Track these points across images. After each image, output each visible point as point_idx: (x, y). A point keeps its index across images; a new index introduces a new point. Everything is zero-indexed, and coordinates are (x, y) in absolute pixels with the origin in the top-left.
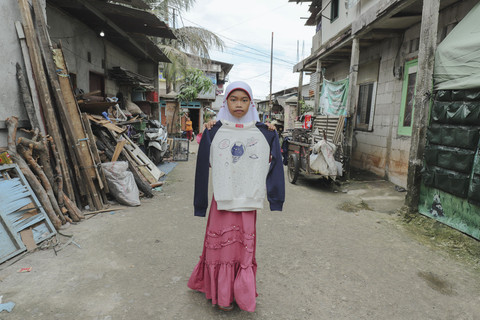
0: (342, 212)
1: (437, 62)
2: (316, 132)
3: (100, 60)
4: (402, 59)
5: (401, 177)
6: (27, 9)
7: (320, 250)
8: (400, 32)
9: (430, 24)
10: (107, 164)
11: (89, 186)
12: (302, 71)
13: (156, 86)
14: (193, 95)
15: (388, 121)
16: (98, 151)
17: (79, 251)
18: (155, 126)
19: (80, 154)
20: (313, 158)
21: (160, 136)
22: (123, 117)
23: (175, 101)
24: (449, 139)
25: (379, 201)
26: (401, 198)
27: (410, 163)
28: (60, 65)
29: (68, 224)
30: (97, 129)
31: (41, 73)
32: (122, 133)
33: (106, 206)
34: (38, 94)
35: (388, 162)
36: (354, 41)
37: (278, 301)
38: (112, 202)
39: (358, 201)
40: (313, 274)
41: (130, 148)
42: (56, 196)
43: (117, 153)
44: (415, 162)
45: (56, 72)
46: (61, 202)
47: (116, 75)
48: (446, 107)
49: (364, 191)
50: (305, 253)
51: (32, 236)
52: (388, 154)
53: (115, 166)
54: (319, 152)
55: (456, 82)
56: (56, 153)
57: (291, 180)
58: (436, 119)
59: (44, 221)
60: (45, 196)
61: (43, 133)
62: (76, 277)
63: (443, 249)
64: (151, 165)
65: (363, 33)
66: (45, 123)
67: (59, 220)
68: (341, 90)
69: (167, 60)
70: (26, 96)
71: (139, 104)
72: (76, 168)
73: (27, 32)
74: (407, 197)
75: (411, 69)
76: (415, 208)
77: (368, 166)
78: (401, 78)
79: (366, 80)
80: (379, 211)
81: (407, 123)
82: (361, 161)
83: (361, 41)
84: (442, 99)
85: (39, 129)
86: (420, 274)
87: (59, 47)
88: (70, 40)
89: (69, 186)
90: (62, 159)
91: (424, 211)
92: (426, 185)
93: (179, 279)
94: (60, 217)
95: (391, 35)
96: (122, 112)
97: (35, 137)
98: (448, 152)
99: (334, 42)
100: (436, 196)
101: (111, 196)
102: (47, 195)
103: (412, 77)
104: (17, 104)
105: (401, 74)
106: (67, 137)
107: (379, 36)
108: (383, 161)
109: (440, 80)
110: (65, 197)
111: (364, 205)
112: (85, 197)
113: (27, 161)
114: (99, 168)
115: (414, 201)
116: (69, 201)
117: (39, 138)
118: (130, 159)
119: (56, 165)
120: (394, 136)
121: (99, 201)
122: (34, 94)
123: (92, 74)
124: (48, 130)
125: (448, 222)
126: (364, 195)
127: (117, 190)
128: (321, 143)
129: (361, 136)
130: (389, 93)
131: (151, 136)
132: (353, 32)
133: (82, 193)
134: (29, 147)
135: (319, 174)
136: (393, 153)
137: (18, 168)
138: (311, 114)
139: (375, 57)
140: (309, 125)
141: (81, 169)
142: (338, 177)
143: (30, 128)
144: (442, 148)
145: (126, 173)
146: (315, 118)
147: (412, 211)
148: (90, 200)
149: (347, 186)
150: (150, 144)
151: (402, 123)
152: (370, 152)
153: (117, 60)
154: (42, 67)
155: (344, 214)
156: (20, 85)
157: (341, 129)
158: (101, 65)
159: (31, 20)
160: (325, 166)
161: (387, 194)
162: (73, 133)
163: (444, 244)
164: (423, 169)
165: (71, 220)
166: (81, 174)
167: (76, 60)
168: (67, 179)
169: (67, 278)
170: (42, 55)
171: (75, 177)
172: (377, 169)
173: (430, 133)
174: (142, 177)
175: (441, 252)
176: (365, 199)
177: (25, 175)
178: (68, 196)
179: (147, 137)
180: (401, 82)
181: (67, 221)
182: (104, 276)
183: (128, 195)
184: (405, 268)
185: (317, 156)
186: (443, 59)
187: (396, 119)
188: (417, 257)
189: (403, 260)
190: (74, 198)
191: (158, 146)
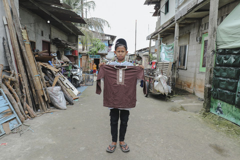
0: (171, 112)
1: (218, 35)
2: (158, 70)
3: (48, 35)
4: (201, 33)
5: (201, 93)
6: (9, 10)
7: (158, 132)
8: (200, 19)
9: (214, 15)
10: (50, 88)
11: (40, 100)
12: (151, 39)
13: (77, 47)
14: (95, 52)
15: (194, 64)
16: (45, 81)
17: (33, 134)
18: (76, 68)
19: (35, 83)
20: (156, 83)
21: (79, 73)
22: (59, 64)
23: (87, 55)
24: (225, 74)
25: (190, 106)
26: (201, 104)
27: (205, 86)
28: (25, 37)
30: (45, 70)
31: (16, 42)
32: (58, 72)
33: (49, 109)
34: (14, 52)
35: (194, 86)
36: (176, 24)
38: (52, 108)
39: (180, 106)
40: (154, 145)
41: (62, 79)
42: (22, 105)
43: (55, 82)
44: (208, 86)
45: (23, 41)
46: (25, 108)
47: (56, 42)
48: (223, 58)
49: (182, 101)
50: (150, 134)
51: (9, 126)
52: (195, 81)
53: (54, 89)
54: (159, 81)
55: (228, 45)
56: (22, 82)
58: (218, 64)
59: (15, 118)
60: (16, 105)
61: (16, 73)
62: (29, 148)
63: (223, 131)
64: (73, 88)
65: (181, 20)
66: (17, 67)
67: (23, 118)
68: (171, 49)
69: (83, 35)
70: (8, 54)
71: (68, 56)
72: (33, 90)
73: (8, 21)
74: (204, 104)
75: (205, 38)
77: (185, 88)
78: (200, 43)
79: (183, 43)
80: (190, 111)
81: (204, 66)
82: (181, 85)
83: (180, 24)
84: (220, 54)
85: (14, 70)
86: (210, 145)
87: (25, 29)
88: (32, 25)
89: (30, 99)
90: (26, 86)
91: (213, 111)
92: (214, 98)
93: (83, 148)
94: (24, 116)
95: (195, 21)
96: (59, 61)
97: (12, 75)
98: (224, 81)
99: (166, 25)
100: (219, 103)
101: (51, 104)
102: (17, 105)
103: (206, 42)
104: (3, 58)
105: (200, 41)
106: (29, 74)
107: (189, 22)
108: (192, 85)
109: (219, 44)
110: (27, 105)
111: (182, 108)
112: (38, 105)
113: (7, 87)
114: (45, 90)
115: (208, 106)
116: (29, 107)
117: (14, 75)
118: (62, 85)
119: (23, 88)
120: (197, 72)
121: (45, 107)
122: (12, 52)
123: (44, 42)
124: (19, 71)
125: (225, 117)
126: (182, 103)
127: (54, 101)
128: (160, 76)
129: (181, 72)
130: (194, 50)
131: (74, 73)
132: (176, 20)
133: (37, 103)
134: (8, 80)
135: (159, 92)
136: (197, 81)
137: (2, 91)
138: (155, 61)
139: (187, 32)
140: (154, 67)
141: (36, 91)
142: (169, 94)
143: (9, 70)
144: (221, 79)
145: (59, 92)
146: (157, 63)
147: (207, 111)
148: (40, 107)
149: (174, 98)
150: (73, 77)
151: (201, 65)
152: (185, 80)
153: (57, 34)
154: (16, 39)
155: (172, 113)
156: (4, 48)
157: (171, 69)
158: (48, 37)
159: (11, 16)
160: (162, 88)
161: (194, 102)
162: (32, 73)
163: (223, 129)
164: (212, 89)
165: (30, 117)
166: (36, 93)
167: (36, 35)
168: (29, 96)
169: (25, 149)
170: (16, 33)
171: (32, 95)
172: (189, 89)
173: (215, 71)
174: (68, 94)
175: (222, 133)
176: (183, 105)
177: (6, 95)
178: (29, 105)
179: (72, 74)
180: (200, 45)
181: (28, 118)
182: (45, 148)
183: (60, 104)
184: (202, 142)
185: (158, 83)
186: (221, 33)
187: (198, 63)
188: (208, 136)
189: (201, 138)
190: (32, 106)
191: (77, 78)
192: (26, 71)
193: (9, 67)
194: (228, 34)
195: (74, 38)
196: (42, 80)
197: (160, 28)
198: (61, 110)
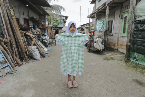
0: (105, 60)
1: (136, 11)
2: (95, 36)
3: (27, 14)
4: (122, 12)
5: (122, 49)
7: (100, 73)
10: (30, 47)
11: (24, 54)
12: (90, 17)
13: (45, 23)
14: (57, 26)
15: (118, 32)
16: (27, 43)
17: (21, 75)
18: (45, 35)
19: (21, 44)
20: (95, 44)
21: (47, 38)
22: (35, 32)
23: (51, 28)
24: (140, 36)
25: (116, 57)
27: (127, 44)
28: (13, 14)
29: (17, 66)
30: (26, 36)
31: (6, 16)
32: (34, 37)
33: (30, 60)
34: (6, 23)
35: (118, 45)
36: (107, 7)
37: (88, 91)
38: (32, 59)
39: (109, 57)
40: (99, 81)
41: (37, 42)
42: (13, 57)
43: (33, 43)
44: (129, 44)
45: (11, 16)
46: (15, 59)
47: (32, 19)
48: (139, 26)
50: (95, 74)
51: (4, 71)
52: (118, 42)
53: (32, 47)
55: (142, 17)
56: (12, 43)
57: (88, 51)
58: (135, 30)
59: (8, 66)
60: (9, 57)
62: (19, 85)
64: (44, 47)
65: (110, 4)
66: (8, 33)
67: (14, 65)
68: (102, 23)
70: (1, 24)
71: (40, 28)
72: (19, 48)
74: (126, 55)
75: (125, 15)
76: (128, 59)
77: (111, 46)
78: (122, 18)
79: (111, 19)
80: (117, 60)
81: (124, 32)
82: (109, 45)
83: (109, 7)
84: (137, 23)
85: (6, 35)
86: (134, 80)
87: (12, 8)
88: (17, 7)
89: (17, 54)
90: (14, 45)
91: (131, 59)
92: (132, 51)
93: (54, 84)
94: (14, 64)
95: (119, 5)
97: (5, 38)
98: (140, 40)
99: (100, 8)
100: (136, 55)
101: (31, 57)
102: (10, 57)
103: (126, 18)
105: (122, 17)
106: (16, 38)
107: (115, 5)
108: (116, 44)
109: (136, 17)
110: (16, 58)
111: (112, 58)
112: (23, 58)
113: (2, 46)
114: (27, 48)
115: (128, 57)
116: (17, 59)
117: (6, 38)
118: (37, 45)
119: (12, 47)
120: (120, 36)
121: (27, 59)
122: (4, 23)
123: (24, 19)
124: (9, 36)
125: (140, 63)
126: (111, 55)
127: (33, 55)
128: (97, 39)
129: (109, 37)
130: (118, 23)
132: (107, 4)
133: (22, 56)
134: (3, 41)
135: (97, 49)
136: (119, 42)
139: (113, 12)
140: (93, 34)
141: (21, 48)
142: (103, 50)
143: (3, 35)
144: (138, 39)
145: (36, 50)
146: (94, 32)
147: (128, 60)
149: (106, 52)
150: (44, 41)
151: (122, 32)
152: (112, 42)
153: (32, 15)
154: (7, 15)
157: (103, 35)
158: (27, 16)
160: (99, 46)
161: (118, 55)
162: (18, 37)
163: (139, 70)
164: (131, 46)
165: (18, 65)
166: (21, 50)
167: (19, 14)
168: (16, 52)
169: (16, 85)
170: (7, 11)
171: (19, 51)
172: (114, 47)
173: (133, 34)
174: (41, 51)
175: (139, 72)
176: (111, 56)
177: (2, 51)
178: (17, 57)
179: (43, 39)
180: (122, 20)
181: (17, 65)
182: (29, 84)
183: (37, 57)
184: (128, 78)
185: (96, 43)
186: (138, 10)
187: (120, 31)
188: (131, 74)
189: (127, 76)
190: (19, 58)
191: (46, 41)
192: (14, 36)
193: (3, 33)
194: (143, 11)
195: (43, 17)
196: (25, 42)
197: (96, 10)
198: (37, 61)
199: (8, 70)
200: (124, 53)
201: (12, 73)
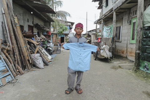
1: (144, 17)
2: (102, 43)
3: (32, 21)
4: (130, 18)
5: (132, 57)
6: (5, 3)
7: (106, 83)
9: (141, 4)
10: (33, 55)
11: (27, 62)
12: (97, 23)
13: (50, 29)
14: (61, 32)
15: (126, 38)
16: (30, 50)
17: (21, 85)
18: (49, 42)
19: (23, 51)
21: (51, 45)
22: (39, 40)
23: (56, 34)
25: (125, 65)
27: (136, 52)
28: (16, 22)
30: (29, 43)
31: (10, 24)
32: (38, 45)
33: (32, 69)
35: (127, 52)
36: (114, 12)
38: (34, 67)
39: (118, 66)
40: (104, 92)
41: (41, 49)
42: (15, 66)
43: (36, 51)
44: (138, 52)
45: (15, 24)
46: (16, 68)
47: (37, 26)
48: (148, 32)
49: (119, 62)
50: (101, 85)
51: (5, 80)
52: (127, 49)
53: (36, 55)
54: (104, 49)
56: (15, 51)
57: (95, 59)
58: (144, 36)
59: (10, 74)
60: (11, 66)
61: (11, 45)
62: (19, 95)
64: (48, 55)
65: (117, 9)
66: (11, 41)
67: (15, 74)
68: (110, 29)
69: (54, 22)
70: (5, 32)
71: (44, 35)
72: (22, 56)
73: (5, 11)
74: (135, 64)
75: (134, 21)
77: (120, 54)
78: (130, 24)
79: (118, 25)
80: (126, 69)
81: (133, 39)
82: (118, 52)
83: (116, 12)
84: (146, 30)
85: (9, 43)
86: (143, 92)
87: (16, 16)
88: (22, 15)
89: (20, 62)
90: (17, 53)
91: (141, 68)
92: (142, 60)
93: (56, 95)
94: (16, 73)
95: (126, 10)
96: (39, 38)
97: (8, 46)
99: (107, 13)
100: (146, 63)
101: (34, 65)
103: (134, 23)
104: (2, 35)
105: (130, 23)
106: (19, 46)
107: (123, 11)
108: (125, 52)
109: (145, 23)
110: (18, 66)
111: (120, 67)
113: (5, 54)
115: (138, 65)
116: (19, 67)
117: (9, 46)
118: (41, 53)
119: (15, 55)
120: (129, 43)
121: (30, 67)
122: (8, 31)
123: (29, 26)
126: (119, 63)
127: (36, 63)
128: (104, 46)
129: (117, 44)
130: (126, 29)
131: (48, 45)
132: (114, 9)
133: (24, 65)
134: (5, 49)
135: (104, 57)
136: (128, 49)
137: (1, 57)
139: (121, 18)
140: (100, 41)
141: (24, 56)
142: (110, 58)
143: (6, 43)
144: (147, 46)
145: (39, 57)
146: (101, 38)
147: (137, 69)
148: (27, 67)
149: (113, 60)
150: (48, 48)
151: (131, 39)
152: (120, 49)
153: (37, 21)
155: (113, 70)
156: (3, 29)
157: (111, 42)
158: (32, 23)
159: (7, 7)
160: (106, 54)
161: (127, 63)
162: (21, 45)
164: (141, 54)
165: (20, 74)
166: (24, 58)
167: (24, 21)
168: (19, 60)
169: (16, 95)
170: (11, 19)
171: (22, 59)
172: (123, 55)
173: (142, 41)
174: (45, 59)
176: (120, 65)
177: (4, 59)
178: (19, 66)
179: (47, 46)
180: (130, 25)
181: (18, 74)
182: (29, 95)
183: (40, 65)
184: (137, 90)
185: (103, 51)
186: (146, 16)
187: (129, 38)
188: (141, 85)
189: (136, 87)
190: (21, 66)
191: (51, 49)
192: (17, 44)
193: (6, 41)
195: (48, 24)
196: (28, 50)
197: (103, 16)
198: (40, 69)
199: (9, 79)
200: (133, 62)
201: (13, 82)
